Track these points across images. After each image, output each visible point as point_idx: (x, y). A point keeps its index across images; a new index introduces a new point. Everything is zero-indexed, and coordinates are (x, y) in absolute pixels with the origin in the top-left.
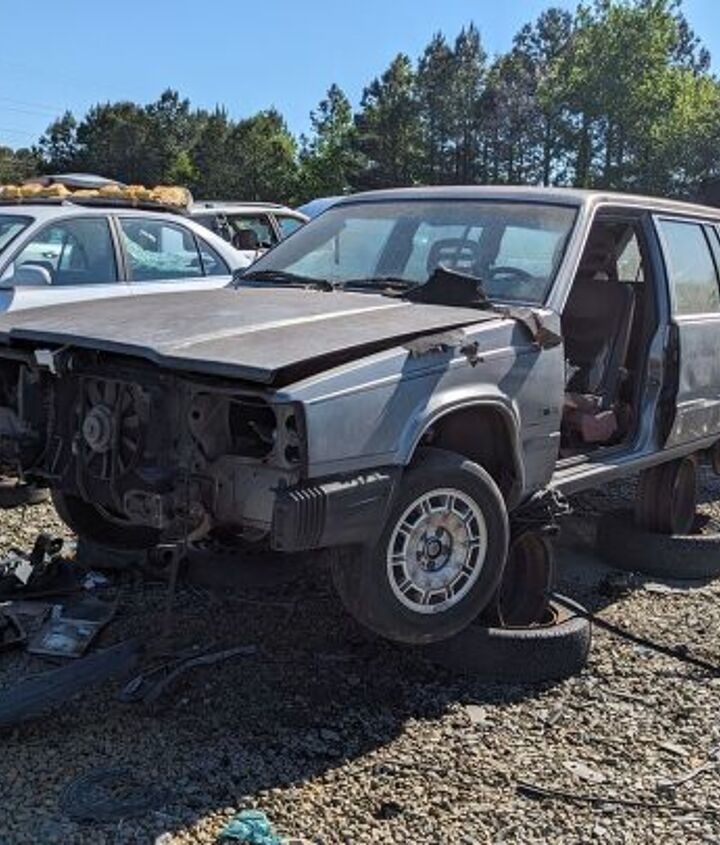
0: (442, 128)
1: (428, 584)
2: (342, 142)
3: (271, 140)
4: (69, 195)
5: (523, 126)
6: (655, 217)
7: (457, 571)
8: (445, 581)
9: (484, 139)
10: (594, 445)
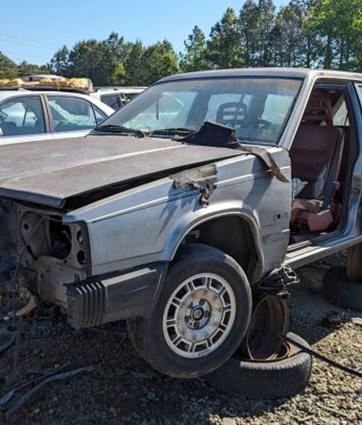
0: (252, 46)
1: (194, 338)
2: (201, 56)
3: (164, 56)
4: (23, 85)
5: (295, 44)
6: (356, 85)
7: (215, 328)
8: (206, 336)
9: (275, 51)
10: (317, 233)
